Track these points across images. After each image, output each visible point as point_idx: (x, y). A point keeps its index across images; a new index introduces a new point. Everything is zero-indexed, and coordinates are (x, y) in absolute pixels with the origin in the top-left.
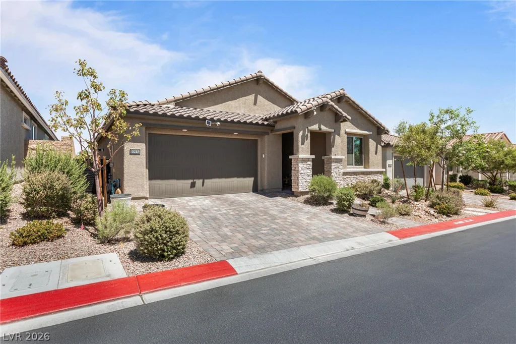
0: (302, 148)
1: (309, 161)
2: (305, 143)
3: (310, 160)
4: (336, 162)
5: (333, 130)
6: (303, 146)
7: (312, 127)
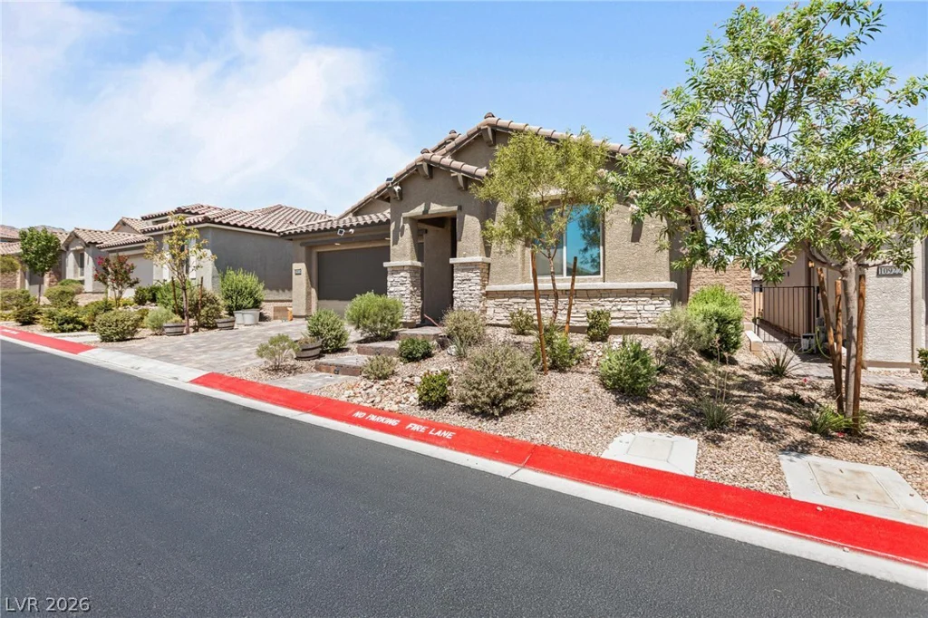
0: (394, 250)
1: (403, 271)
2: (399, 241)
3: (405, 268)
4: (463, 271)
5: (455, 208)
6: (395, 247)
7: (412, 211)
